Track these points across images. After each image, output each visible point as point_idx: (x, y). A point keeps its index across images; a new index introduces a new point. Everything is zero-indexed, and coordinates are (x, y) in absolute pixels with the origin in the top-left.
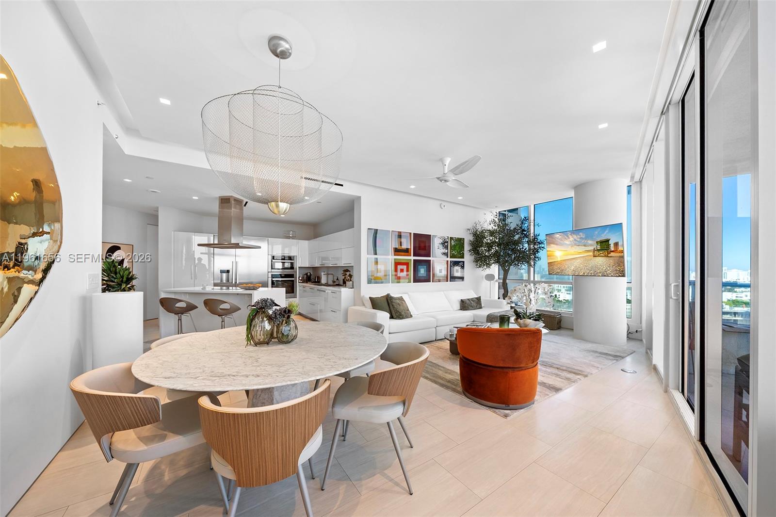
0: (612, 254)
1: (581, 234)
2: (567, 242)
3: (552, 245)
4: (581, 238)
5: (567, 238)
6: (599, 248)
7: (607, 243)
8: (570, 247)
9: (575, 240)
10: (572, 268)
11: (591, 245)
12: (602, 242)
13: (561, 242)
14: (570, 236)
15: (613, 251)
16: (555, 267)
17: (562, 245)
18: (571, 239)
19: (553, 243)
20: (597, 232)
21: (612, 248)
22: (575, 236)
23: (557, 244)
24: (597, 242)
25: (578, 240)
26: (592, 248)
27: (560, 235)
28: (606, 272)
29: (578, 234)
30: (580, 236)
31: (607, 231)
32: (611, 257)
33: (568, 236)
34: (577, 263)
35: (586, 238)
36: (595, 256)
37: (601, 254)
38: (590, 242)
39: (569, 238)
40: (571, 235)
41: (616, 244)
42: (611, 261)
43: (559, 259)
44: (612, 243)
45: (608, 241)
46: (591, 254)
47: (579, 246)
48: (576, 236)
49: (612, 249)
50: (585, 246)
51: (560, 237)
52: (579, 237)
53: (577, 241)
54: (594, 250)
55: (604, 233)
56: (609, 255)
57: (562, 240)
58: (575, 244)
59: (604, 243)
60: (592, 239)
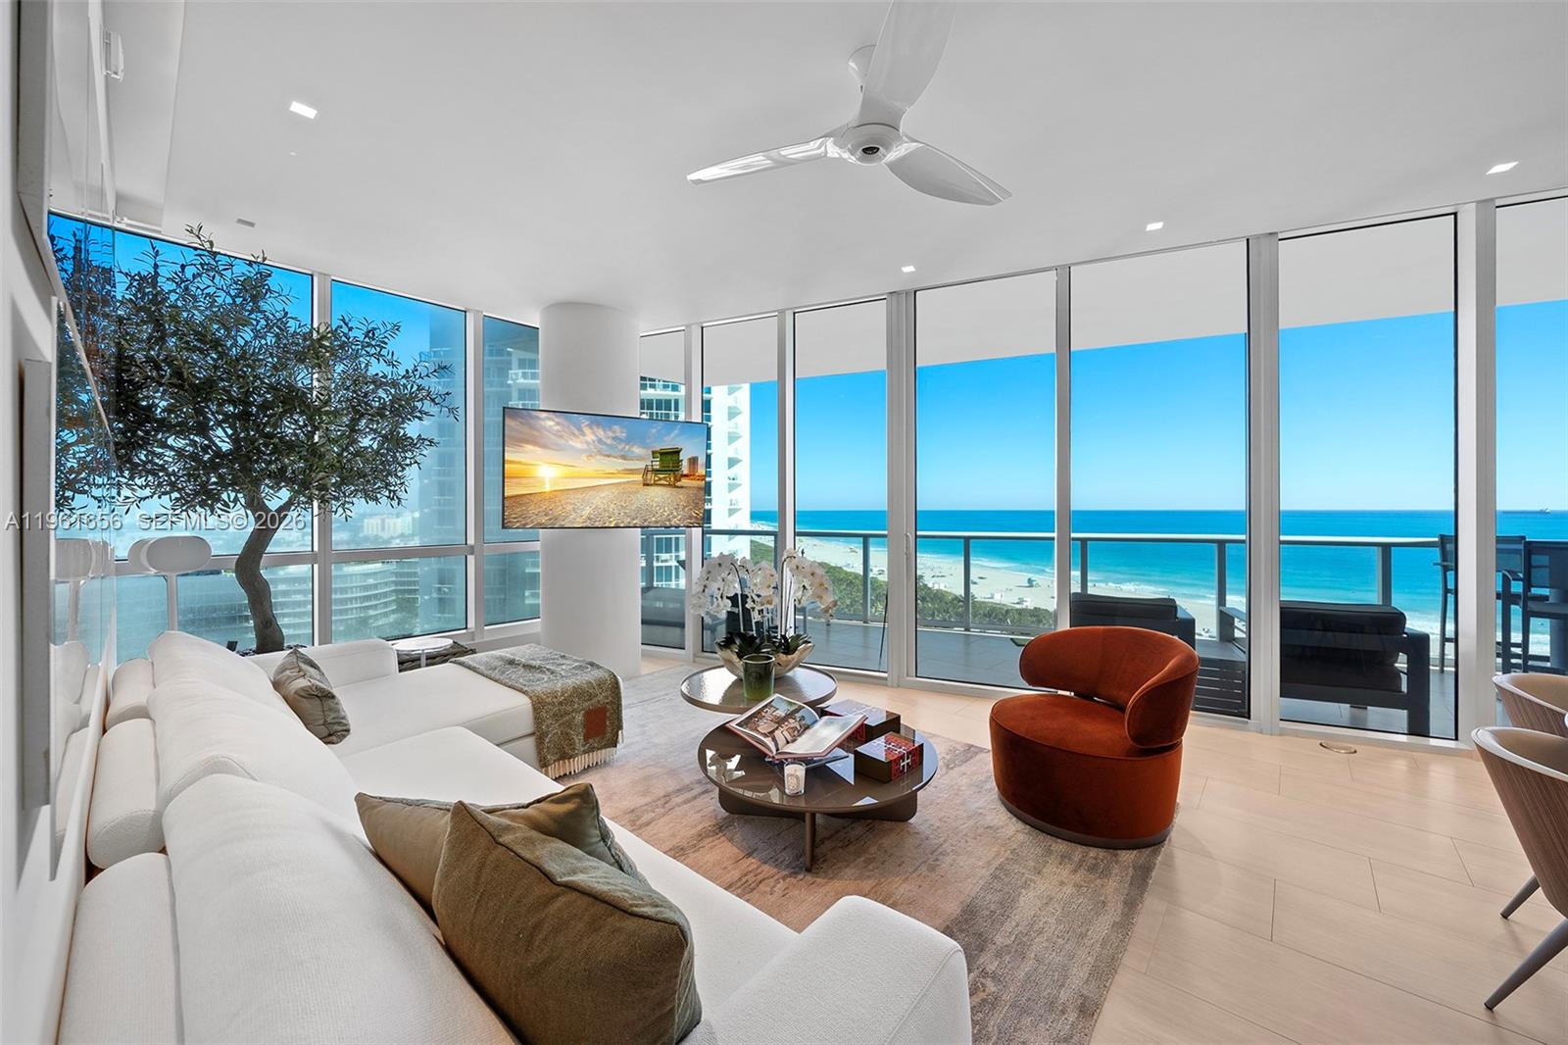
0: (684, 482)
1: (616, 428)
2: (577, 444)
3: (529, 447)
4: (614, 438)
5: (576, 432)
6: (657, 465)
7: (675, 458)
8: (584, 457)
9: (600, 441)
10: (587, 511)
11: (640, 458)
12: (663, 454)
13: (562, 442)
14: (587, 430)
15: (686, 476)
16: (532, 510)
17: (559, 449)
18: (590, 437)
19: (535, 442)
20: (654, 431)
21: (685, 469)
22: (601, 433)
23: (544, 446)
24: (653, 453)
25: (609, 442)
26: (641, 465)
27: (558, 424)
28: (669, 520)
29: (610, 430)
30: (614, 432)
31: (676, 432)
32: (682, 487)
33: (580, 429)
34: (599, 500)
35: (628, 441)
36: (648, 485)
37: (660, 479)
38: (637, 450)
39: (584, 435)
40: (589, 426)
41: (693, 461)
42: (680, 497)
43: (547, 488)
44: (684, 457)
45: (677, 452)
46: (639, 478)
47: (609, 456)
48: (604, 431)
49: (686, 472)
50: (624, 457)
51: (558, 427)
52: (610, 434)
53: (605, 444)
54: (646, 471)
55: (669, 434)
56: (678, 484)
57: (561, 437)
58: (600, 453)
59: (669, 457)
60: (643, 444)
